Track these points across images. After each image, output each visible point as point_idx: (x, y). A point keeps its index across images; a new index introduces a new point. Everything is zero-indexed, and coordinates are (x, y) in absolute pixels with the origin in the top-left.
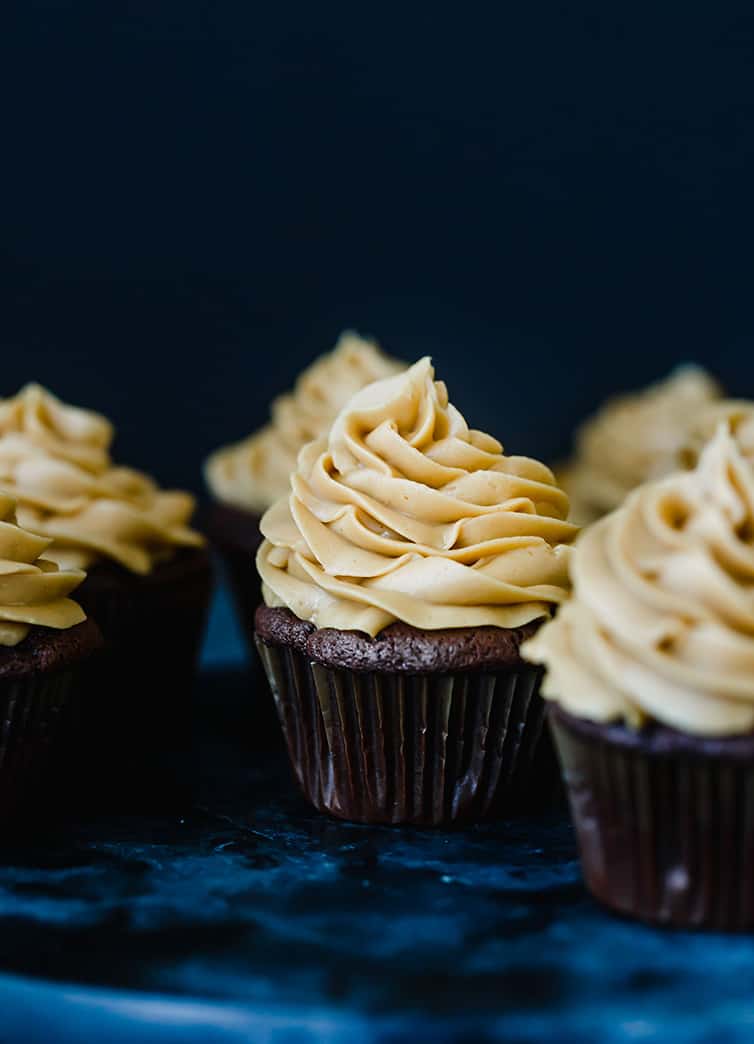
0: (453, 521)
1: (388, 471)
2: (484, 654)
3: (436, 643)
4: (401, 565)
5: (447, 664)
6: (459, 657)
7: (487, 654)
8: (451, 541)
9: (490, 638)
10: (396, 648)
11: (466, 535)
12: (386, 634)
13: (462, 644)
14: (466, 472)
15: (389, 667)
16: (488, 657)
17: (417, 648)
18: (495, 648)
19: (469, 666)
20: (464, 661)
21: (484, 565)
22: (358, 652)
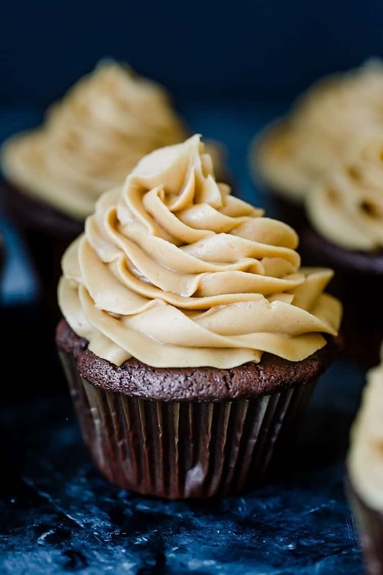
0: (197, 273)
1: (151, 229)
2: (198, 391)
3: (162, 378)
4: (149, 309)
5: (169, 396)
6: (178, 391)
7: (202, 389)
8: (192, 291)
9: (205, 377)
10: (133, 379)
11: (203, 287)
12: (128, 365)
13: (182, 382)
14: (213, 233)
15: (127, 392)
16: (201, 393)
17: (148, 380)
18: (209, 386)
19: (185, 398)
20: (182, 394)
21: (212, 314)
22: (106, 376)
